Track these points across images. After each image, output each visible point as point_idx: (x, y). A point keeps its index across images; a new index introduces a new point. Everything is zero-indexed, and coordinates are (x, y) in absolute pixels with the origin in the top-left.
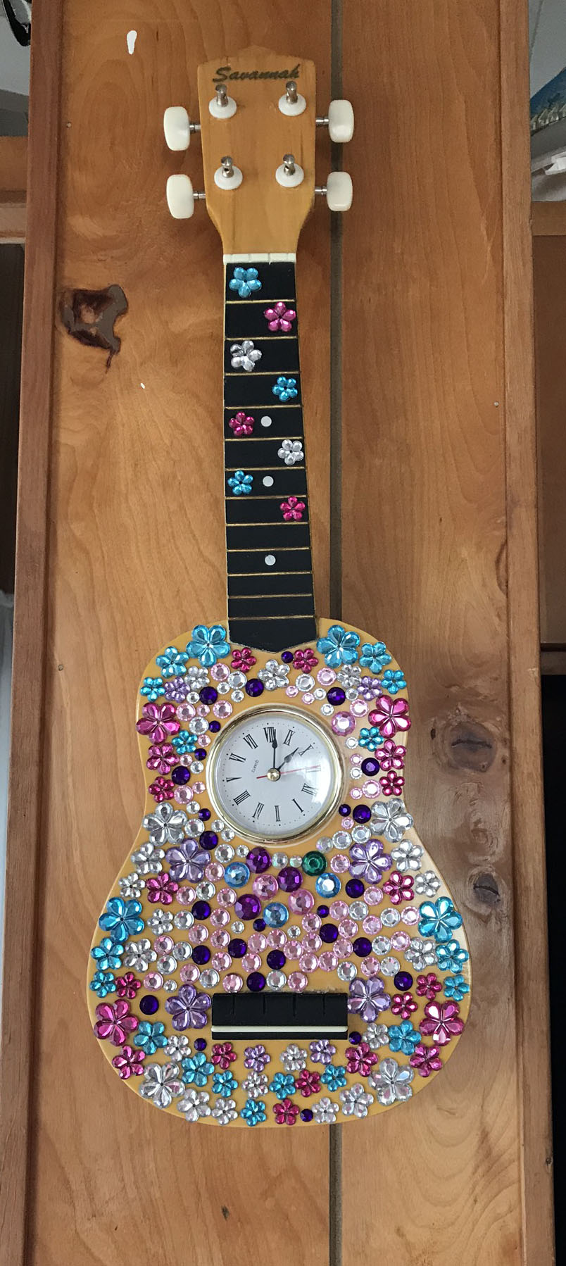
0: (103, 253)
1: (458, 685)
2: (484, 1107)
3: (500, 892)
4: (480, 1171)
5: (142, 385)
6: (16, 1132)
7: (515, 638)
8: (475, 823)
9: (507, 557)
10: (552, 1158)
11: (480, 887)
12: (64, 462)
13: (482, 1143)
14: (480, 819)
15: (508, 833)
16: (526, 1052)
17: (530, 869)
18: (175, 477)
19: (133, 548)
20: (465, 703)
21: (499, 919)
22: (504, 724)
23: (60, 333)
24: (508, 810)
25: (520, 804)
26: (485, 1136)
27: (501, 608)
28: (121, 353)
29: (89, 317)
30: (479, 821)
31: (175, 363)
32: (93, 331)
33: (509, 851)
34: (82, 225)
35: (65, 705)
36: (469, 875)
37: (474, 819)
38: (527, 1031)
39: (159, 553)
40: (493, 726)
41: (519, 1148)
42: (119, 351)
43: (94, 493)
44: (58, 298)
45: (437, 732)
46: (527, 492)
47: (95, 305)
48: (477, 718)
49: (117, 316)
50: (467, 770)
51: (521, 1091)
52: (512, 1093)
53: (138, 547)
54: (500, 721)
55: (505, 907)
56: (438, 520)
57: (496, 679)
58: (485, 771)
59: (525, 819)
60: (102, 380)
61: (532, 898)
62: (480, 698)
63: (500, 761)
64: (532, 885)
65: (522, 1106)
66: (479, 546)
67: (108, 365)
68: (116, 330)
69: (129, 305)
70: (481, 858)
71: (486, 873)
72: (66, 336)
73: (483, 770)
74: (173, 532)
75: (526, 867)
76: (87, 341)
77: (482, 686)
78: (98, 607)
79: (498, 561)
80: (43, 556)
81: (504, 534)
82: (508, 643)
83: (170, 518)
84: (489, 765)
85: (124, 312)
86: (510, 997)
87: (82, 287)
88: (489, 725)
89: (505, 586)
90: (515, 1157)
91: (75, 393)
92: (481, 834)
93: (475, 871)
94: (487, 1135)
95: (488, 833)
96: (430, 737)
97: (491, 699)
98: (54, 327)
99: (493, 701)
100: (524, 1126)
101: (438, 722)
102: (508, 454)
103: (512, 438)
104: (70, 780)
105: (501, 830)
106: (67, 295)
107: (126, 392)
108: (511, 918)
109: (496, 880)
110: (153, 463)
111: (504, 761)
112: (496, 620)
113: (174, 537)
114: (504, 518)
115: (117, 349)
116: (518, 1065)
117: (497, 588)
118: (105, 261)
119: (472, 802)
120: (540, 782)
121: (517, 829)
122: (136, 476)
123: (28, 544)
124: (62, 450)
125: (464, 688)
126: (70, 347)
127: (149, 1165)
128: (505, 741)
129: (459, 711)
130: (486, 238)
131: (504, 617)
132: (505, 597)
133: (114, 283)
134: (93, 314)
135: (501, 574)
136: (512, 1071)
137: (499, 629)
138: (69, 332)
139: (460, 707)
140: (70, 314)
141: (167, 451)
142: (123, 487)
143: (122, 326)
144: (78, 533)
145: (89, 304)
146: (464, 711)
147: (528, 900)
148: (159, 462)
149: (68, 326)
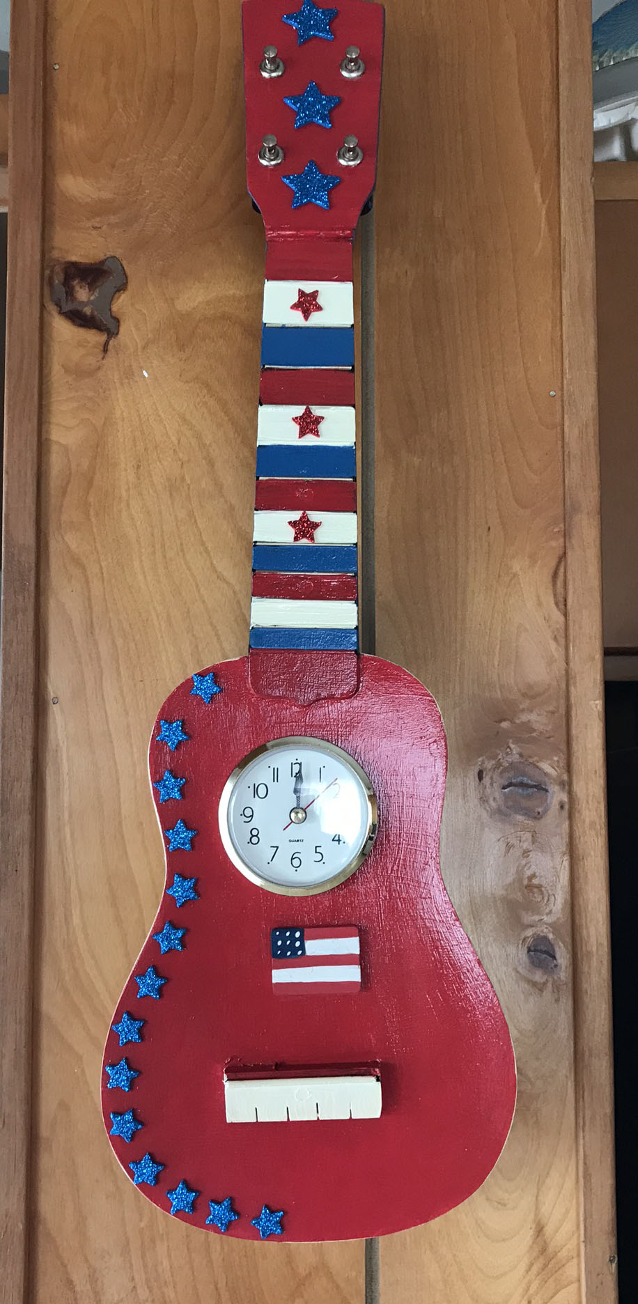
0: (98, 219)
1: (509, 720)
2: (539, 1198)
3: (558, 956)
4: (535, 1269)
5: (144, 372)
6: (13, 1228)
7: (576, 665)
8: (528, 877)
9: (565, 572)
10: (616, 1256)
11: (535, 951)
12: (56, 463)
13: (538, 1236)
14: (535, 873)
15: (567, 889)
16: (587, 1137)
17: (592, 931)
18: (183, 479)
19: (136, 564)
20: (518, 741)
21: (557, 988)
22: (561, 765)
23: (49, 313)
24: (566, 864)
25: (581, 858)
26: (540, 1230)
27: (558, 629)
28: (119, 336)
29: (82, 294)
30: (534, 876)
31: (182, 348)
32: (88, 311)
33: (568, 910)
34: (73, 185)
35: (61, 744)
36: (523, 937)
37: (528, 873)
38: (588, 1113)
39: (166, 568)
40: (549, 768)
41: (578, 1245)
42: (117, 334)
43: (91, 499)
44: (47, 272)
45: (484, 773)
46: (588, 497)
47: (89, 281)
48: (530, 757)
49: (116, 291)
50: (520, 818)
51: (581, 1179)
52: (570, 1183)
53: (141, 561)
54: (558, 761)
55: (564, 974)
56: (487, 529)
57: (553, 713)
58: (539, 819)
59: (587, 873)
60: (99, 368)
61: (594, 963)
62: (534, 734)
63: (558, 807)
64: (594, 949)
65: (582, 1199)
66: (533, 558)
67: (105, 350)
68: (115, 308)
69: (129, 279)
70: (536, 918)
71: (542, 934)
72: (56, 317)
73: (538, 817)
74: (181, 544)
75: (587, 928)
76: (82, 323)
77: (537, 719)
78: (97, 631)
79: (555, 575)
80: (33, 573)
81: (562, 544)
82: (567, 671)
83: (178, 528)
84: (546, 811)
85: (122, 287)
86: (568, 1074)
87: (74, 259)
88: (546, 766)
89: (563, 605)
90: (575, 1255)
91: (67, 382)
92: (535, 890)
93: (529, 932)
94: (542, 1228)
95: (543, 889)
96: (477, 780)
97: (547, 736)
98: (43, 307)
99: (549, 738)
100: (585, 1220)
101: (486, 762)
102: (566, 453)
103: (572, 432)
104: (67, 830)
105: (559, 887)
106: (58, 269)
107: (127, 381)
108: (570, 985)
109: (552, 942)
110: (158, 463)
111: (562, 807)
112: (553, 645)
113: (182, 550)
114: (562, 525)
115: (116, 332)
116: (577, 1151)
117: (553, 606)
118: (100, 228)
119: (526, 853)
120: (604, 832)
121: (577, 886)
122: (139, 479)
123: (16, 559)
124: (54, 448)
125: (515, 723)
126: (62, 329)
127: (162, 1263)
128: (562, 784)
129: (510, 749)
130: (540, 200)
131: (562, 641)
132: (562, 618)
133: (113, 254)
134: (87, 288)
135: (558, 591)
136: (570, 1157)
137: (556, 655)
138: (60, 313)
139: (512, 746)
140: (62, 291)
141: (174, 450)
142: (124, 494)
143: (121, 304)
144: (73, 546)
145: (83, 279)
146: (515, 749)
147: (590, 968)
148: (165, 463)
149: (58, 305)
